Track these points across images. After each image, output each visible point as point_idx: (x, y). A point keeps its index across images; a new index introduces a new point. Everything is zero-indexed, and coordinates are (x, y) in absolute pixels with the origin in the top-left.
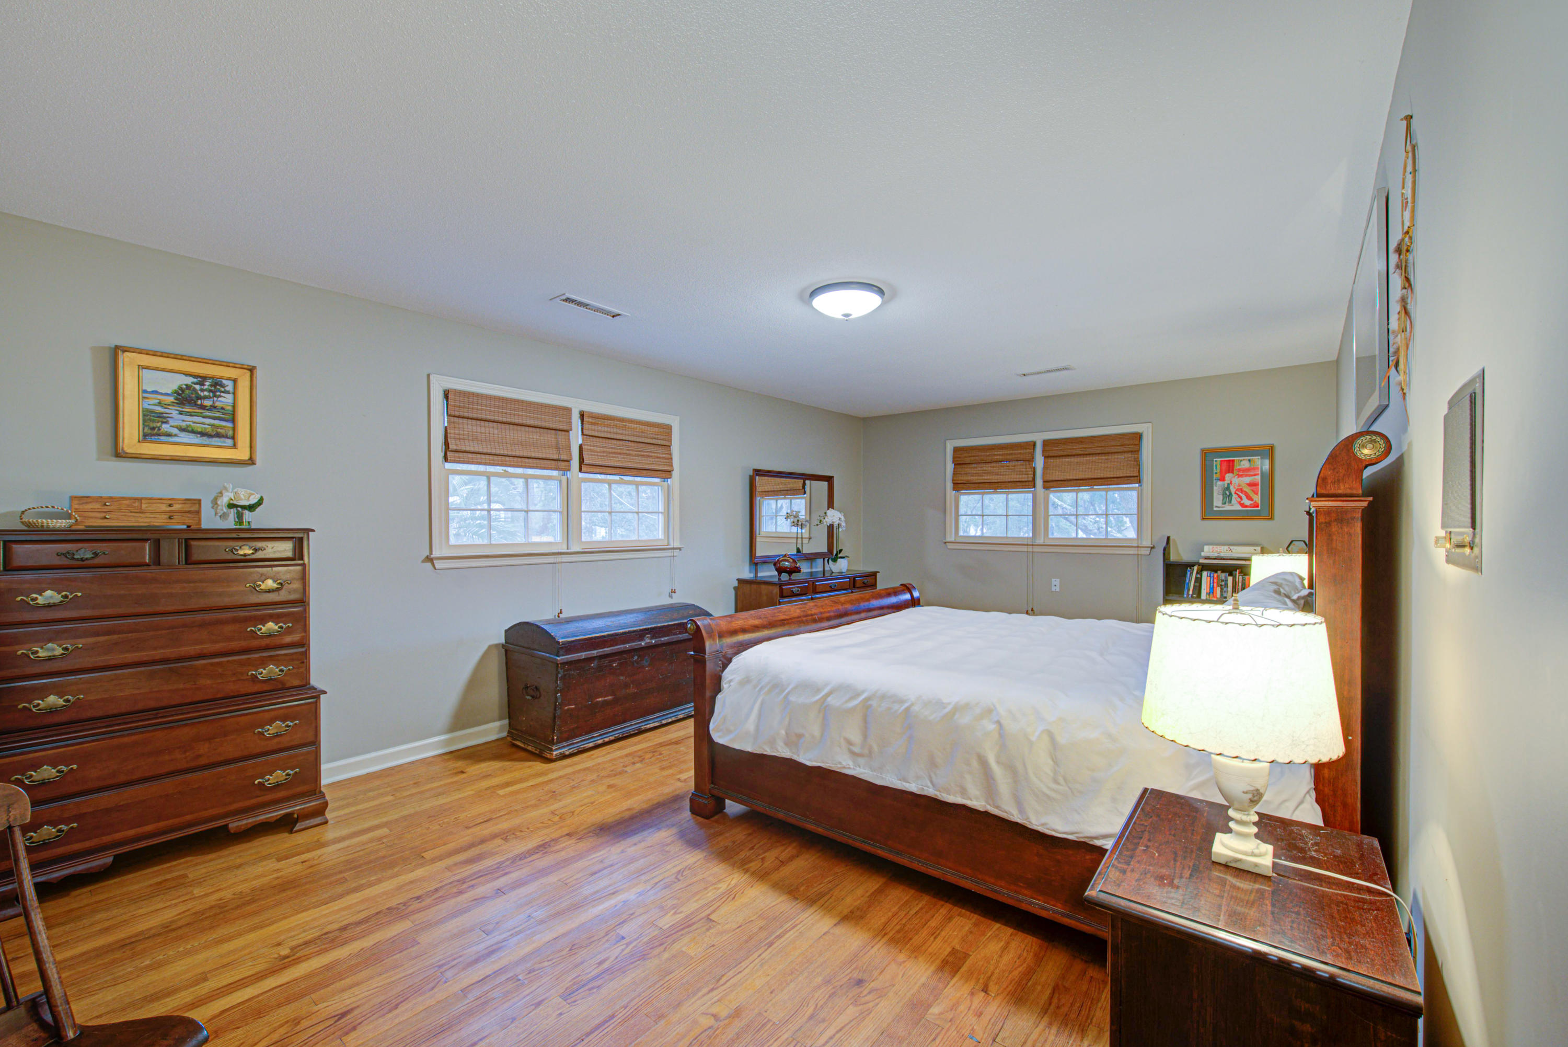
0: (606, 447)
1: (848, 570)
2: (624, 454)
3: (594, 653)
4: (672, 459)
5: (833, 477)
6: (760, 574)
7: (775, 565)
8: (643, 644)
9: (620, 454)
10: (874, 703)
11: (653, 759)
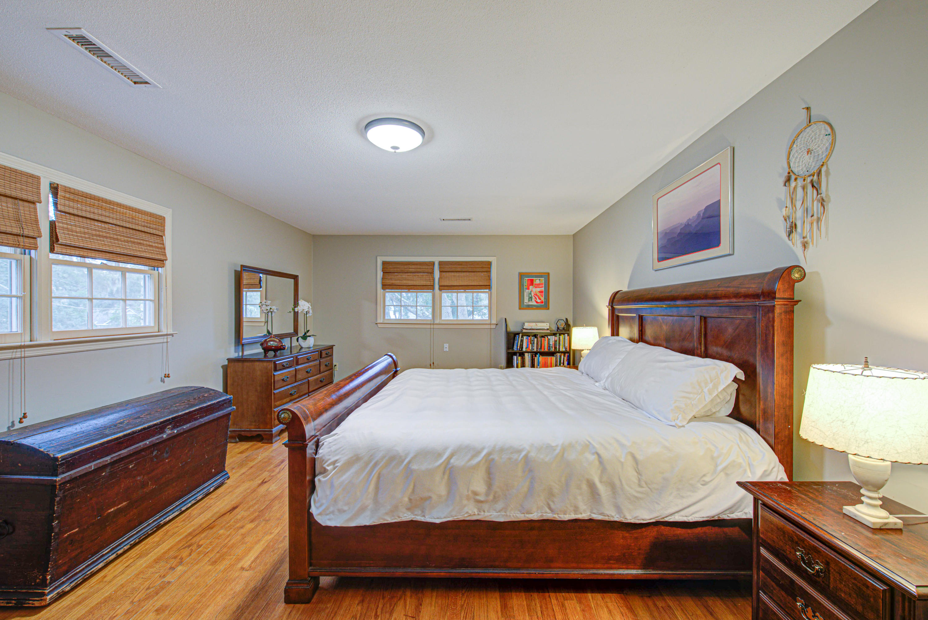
0: (88, 228)
1: (314, 345)
2: (110, 238)
3: (108, 459)
4: (164, 249)
5: (298, 276)
6: (246, 353)
7: (262, 345)
8: (165, 436)
9: (106, 237)
10: (495, 457)
11: (194, 555)
